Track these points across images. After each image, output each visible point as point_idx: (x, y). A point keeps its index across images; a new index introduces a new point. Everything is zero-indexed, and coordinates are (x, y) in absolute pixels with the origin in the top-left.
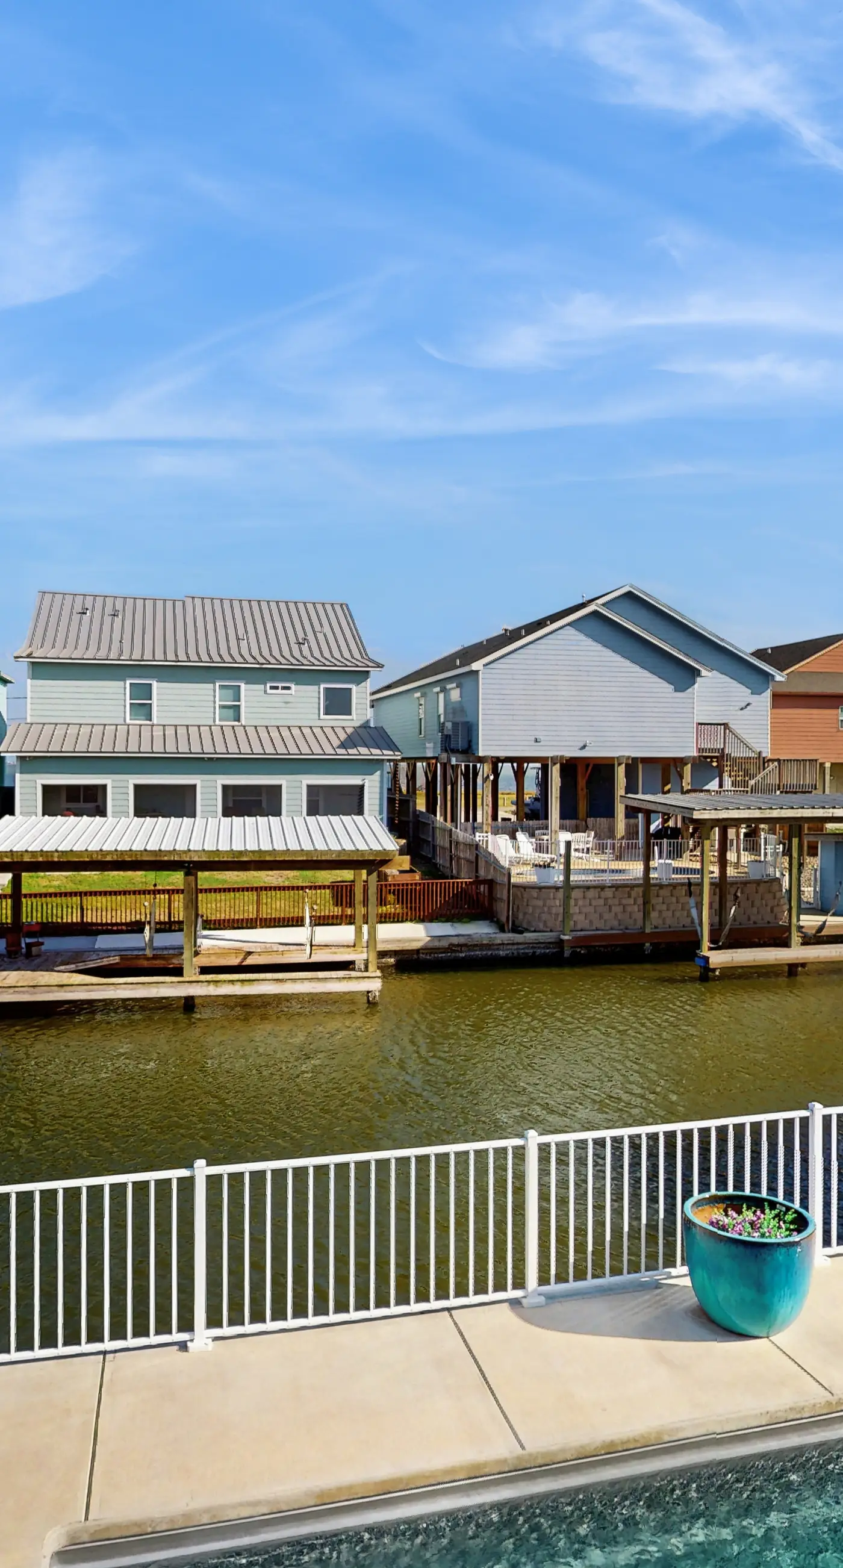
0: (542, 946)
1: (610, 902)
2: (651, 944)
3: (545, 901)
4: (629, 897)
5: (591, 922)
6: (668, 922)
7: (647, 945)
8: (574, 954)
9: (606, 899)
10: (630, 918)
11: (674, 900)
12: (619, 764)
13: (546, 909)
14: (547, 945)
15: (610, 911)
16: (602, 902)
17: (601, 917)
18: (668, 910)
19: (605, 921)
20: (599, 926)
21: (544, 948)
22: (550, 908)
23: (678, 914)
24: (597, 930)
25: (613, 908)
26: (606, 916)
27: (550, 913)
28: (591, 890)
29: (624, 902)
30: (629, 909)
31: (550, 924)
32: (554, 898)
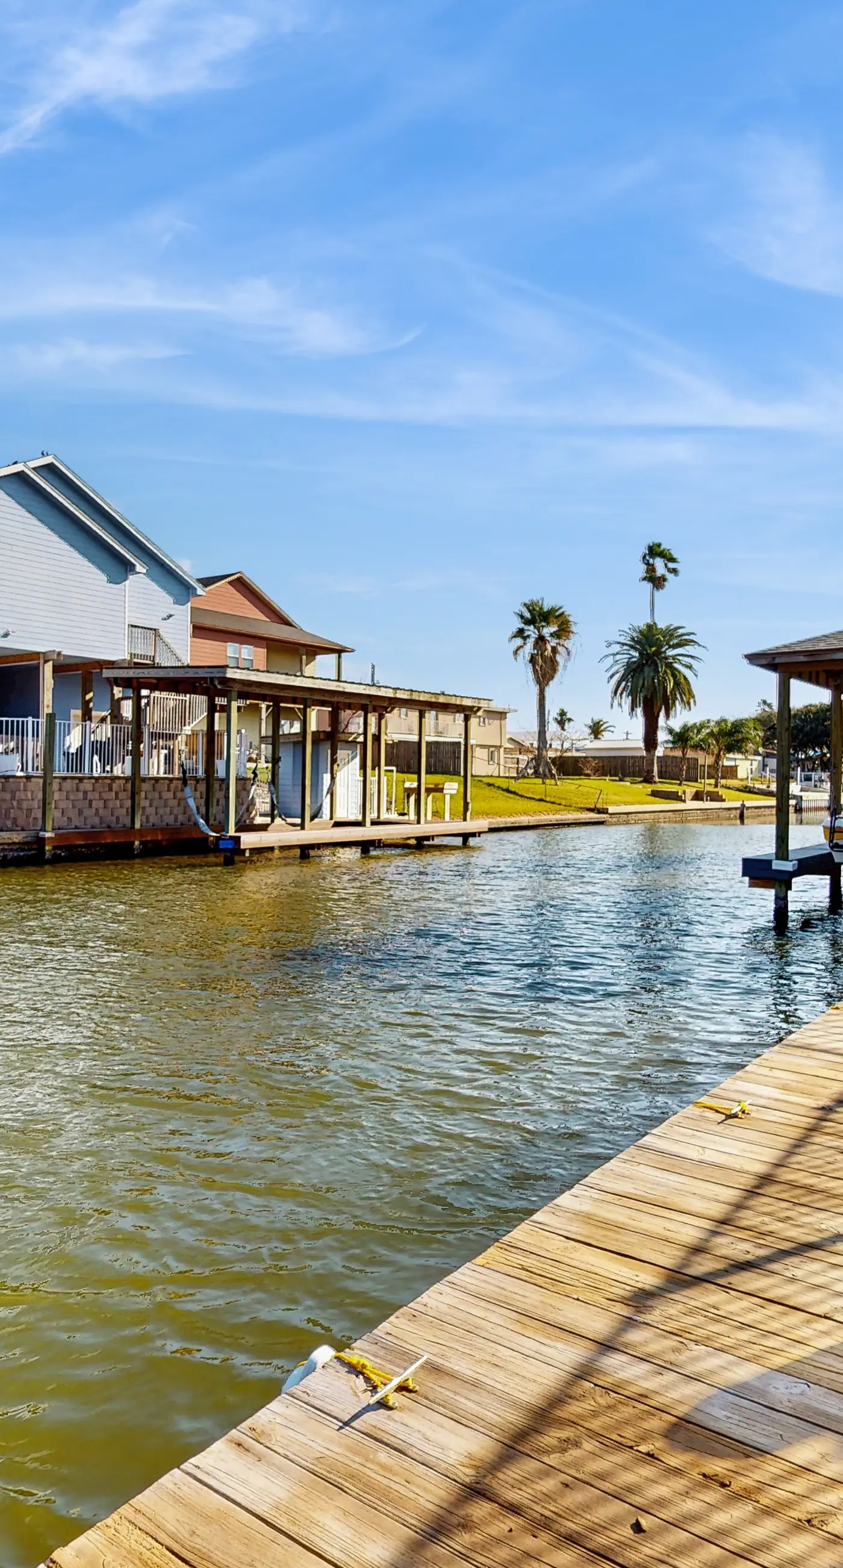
0: (15, 847)
1: (90, 796)
2: (141, 843)
3: (13, 793)
4: (111, 790)
5: (70, 819)
6: (152, 820)
7: (137, 843)
8: (54, 856)
9: (85, 793)
10: (112, 815)
11: (157, 795)
12: (46, 661)
13: (15, 803)
14: (22, 845)
15: (90, 806)
16: (81, 795)
17: (80, 812)
18: (151, 806)
19: (85, 818)
20: (78, 824)
21: (17, 850)
22: (19, 802)
23: (161, 811)
24: (76, 828)
25: (94, 802)
26: (87, 812)
27: (20, 809)
28: (68, 781)
29: (105, 796)
30: (111, 804)
31: (21, 822)
32: (25, 790)
